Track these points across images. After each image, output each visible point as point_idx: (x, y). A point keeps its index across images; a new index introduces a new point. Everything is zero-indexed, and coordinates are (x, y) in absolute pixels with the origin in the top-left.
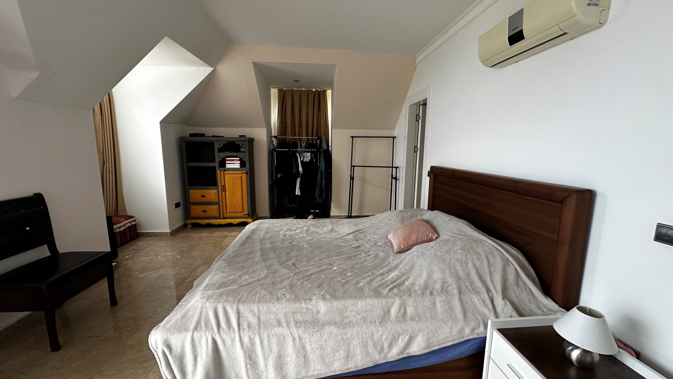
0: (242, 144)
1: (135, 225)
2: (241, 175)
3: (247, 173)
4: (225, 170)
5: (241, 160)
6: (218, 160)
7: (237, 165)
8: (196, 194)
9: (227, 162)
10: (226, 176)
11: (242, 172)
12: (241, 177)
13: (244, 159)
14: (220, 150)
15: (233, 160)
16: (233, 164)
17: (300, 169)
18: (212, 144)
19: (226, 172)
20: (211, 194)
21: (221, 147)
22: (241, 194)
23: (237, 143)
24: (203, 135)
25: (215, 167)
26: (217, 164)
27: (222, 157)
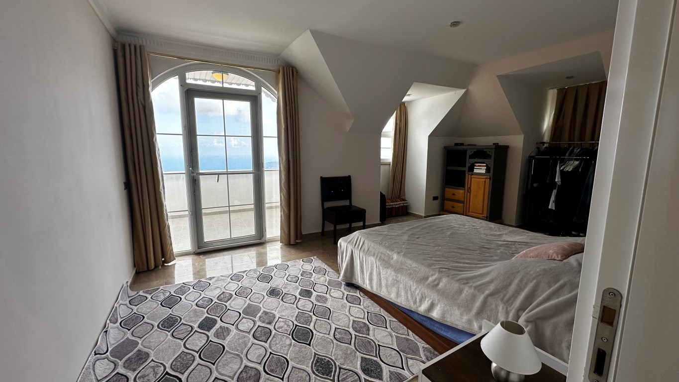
0: (489, 152)
1: (406, 206)
2: (484, 180)
3: (490, 179)
4: (472, 174)
5: (487, 166)
6: (468, 165)
7: (483, 170)
8: (449, 191)
9: (475, 167)
10: (473, 179)
11: (486, 177)
12: (485, 181)
13: (489, 166)
14: (471, 157)
15: (480, 166)
16: (480, 170)
17: (558, 179)
18: (465, 151)
19: (473, 176)
20: (460, 193)
21: (472, 154)
22: (482, 197)
23: (485, 150)
24: (462, 144)
25: (465, 171)
26: (466, 169)
27: (471, 163)
